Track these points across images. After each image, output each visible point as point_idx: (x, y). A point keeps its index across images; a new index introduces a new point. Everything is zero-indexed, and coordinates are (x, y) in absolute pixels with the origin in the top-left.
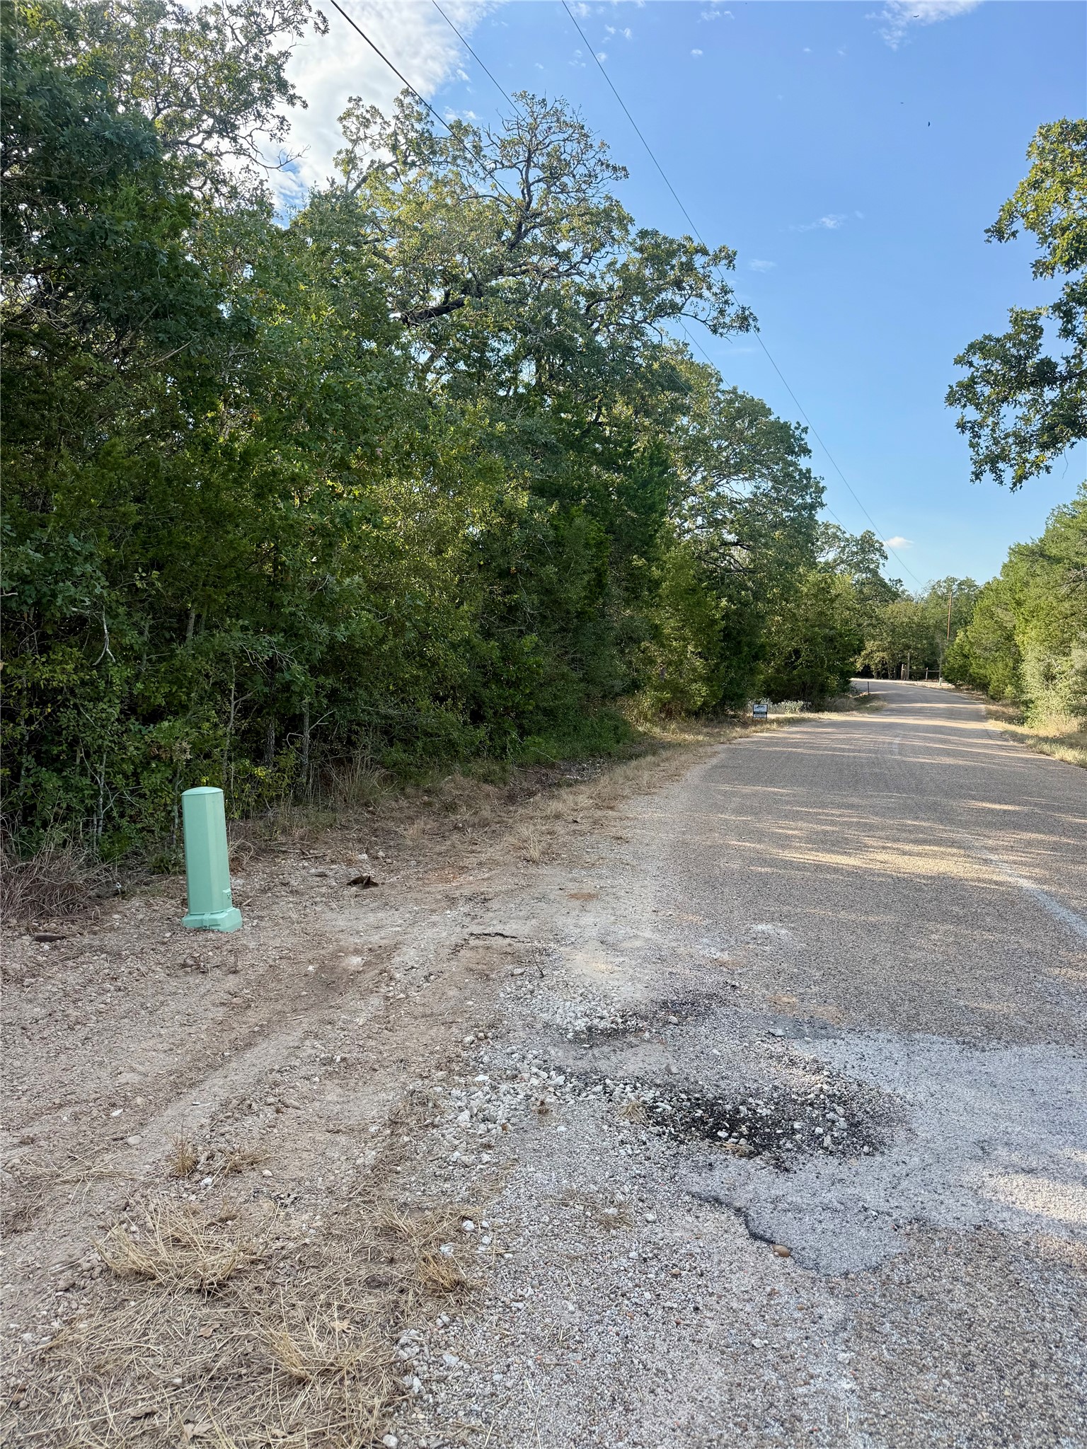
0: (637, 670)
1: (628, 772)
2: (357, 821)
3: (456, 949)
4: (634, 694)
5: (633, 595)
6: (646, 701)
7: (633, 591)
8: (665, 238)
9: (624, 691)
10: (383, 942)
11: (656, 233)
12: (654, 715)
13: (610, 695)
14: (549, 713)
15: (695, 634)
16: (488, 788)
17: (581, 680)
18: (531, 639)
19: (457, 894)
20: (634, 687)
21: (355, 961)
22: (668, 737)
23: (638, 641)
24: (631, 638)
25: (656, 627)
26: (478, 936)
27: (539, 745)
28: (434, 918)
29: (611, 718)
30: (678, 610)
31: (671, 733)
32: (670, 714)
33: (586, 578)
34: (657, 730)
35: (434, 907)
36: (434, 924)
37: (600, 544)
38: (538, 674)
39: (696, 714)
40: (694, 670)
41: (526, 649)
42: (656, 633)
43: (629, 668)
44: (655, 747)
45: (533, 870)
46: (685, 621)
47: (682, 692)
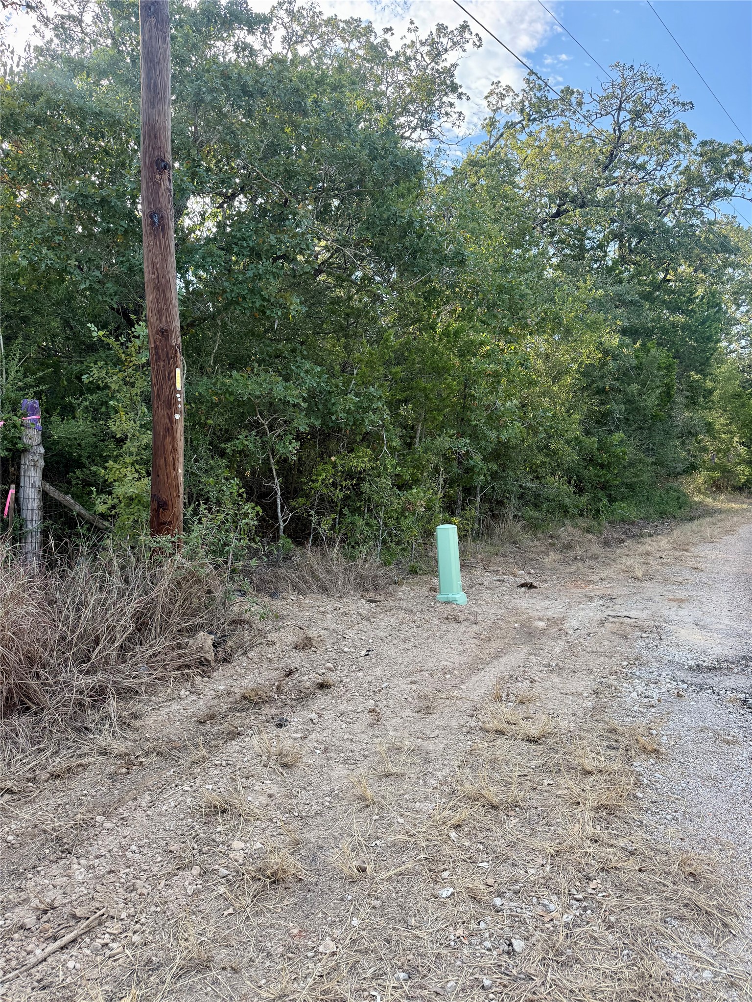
0: (694, 456)
1: (694, 528)
2: (511, 552)
3: (602, 623)
4: (692, 474)
5: (692, 403)
6: (700, 478)
7: (692, 398)
8: (720, 144)
9: (684, 471)
10: (555, 616)
11: (713, 142)
12: (706, 489)
13: (674, 474)
14: (630, 487)
15: (740, 429)
16: (590, 536)
17: (654, 464)
18: (618, 436)
19: (592, 594)
20: (693, 468)
21: (541, 624)
22: (718, 505)
23: (695, 435)
24: (690, 432)
25: (710, 424)
26: (614, 617)
27: (622, 508)
28: (581, 606)
29: (675, 491)
30: (726, 411)
31: (721, 502)
32: (718, 488)
33: (658, 391)
34: (709, 501)
35: (579, 600)
36: (583, 609)
37: (669, 367)
38: (624, 459)
39: (740, 489)
40: (739, 455)
41: (615, 443)
42: (709, 428)
43: (688, 454)
44: (710, 512)
45: (638, 584)
46: (732, 420)
47: (729, 472)
